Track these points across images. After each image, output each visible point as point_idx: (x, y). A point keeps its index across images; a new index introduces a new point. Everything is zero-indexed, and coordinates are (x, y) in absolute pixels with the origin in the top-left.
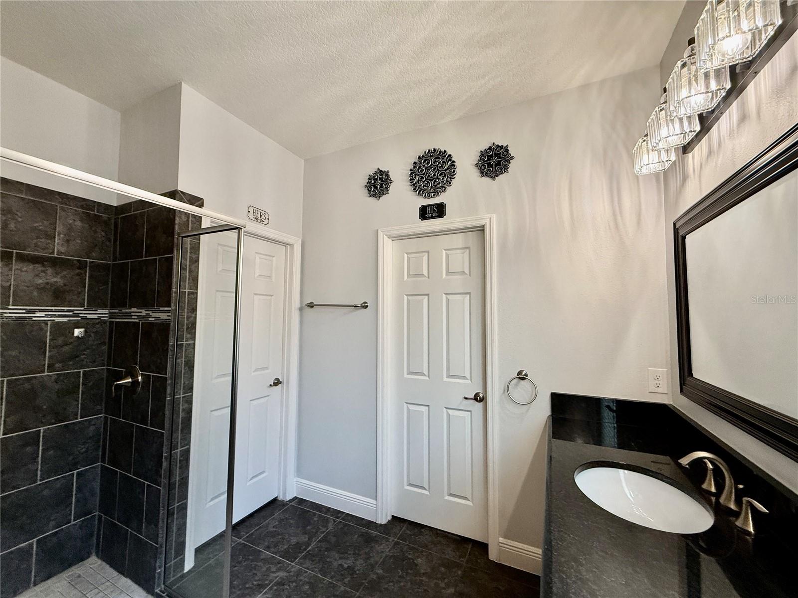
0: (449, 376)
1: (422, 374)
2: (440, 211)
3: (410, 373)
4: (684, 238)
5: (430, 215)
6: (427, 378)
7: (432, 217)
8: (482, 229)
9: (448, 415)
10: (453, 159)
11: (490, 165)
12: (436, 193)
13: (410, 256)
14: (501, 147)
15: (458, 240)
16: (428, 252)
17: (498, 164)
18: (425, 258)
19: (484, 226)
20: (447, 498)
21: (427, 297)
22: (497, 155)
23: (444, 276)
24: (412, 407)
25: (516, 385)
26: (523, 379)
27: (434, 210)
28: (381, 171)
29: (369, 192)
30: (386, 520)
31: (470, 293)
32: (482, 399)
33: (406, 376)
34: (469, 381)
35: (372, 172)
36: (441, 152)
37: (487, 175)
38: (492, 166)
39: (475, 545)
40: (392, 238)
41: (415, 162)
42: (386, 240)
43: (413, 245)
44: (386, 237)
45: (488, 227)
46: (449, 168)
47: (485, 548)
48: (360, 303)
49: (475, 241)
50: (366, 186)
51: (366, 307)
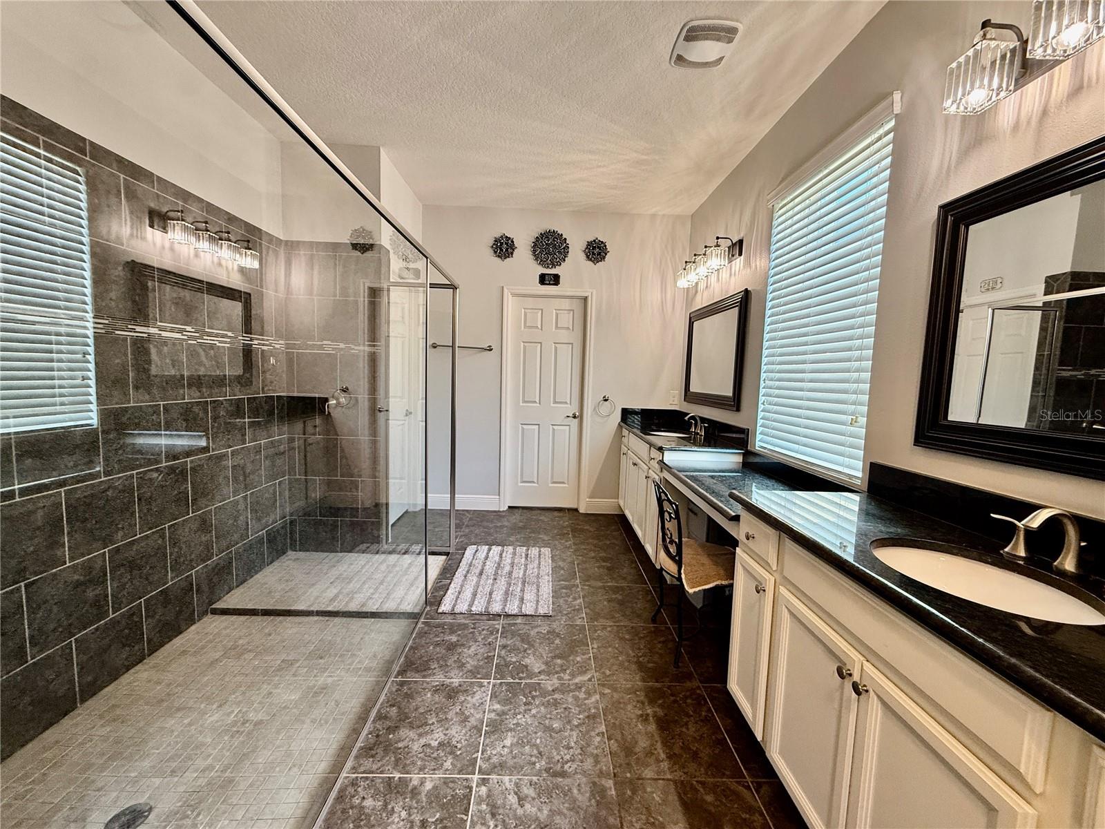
0: (555, 402)
1: (535, 402)
2: (556, 280)
3: (525, 402)
4: (693, 323)
5: (548, 282)
6: (538, 405)
7: (549, 284)
8: (585, 299)
9: (554, 429)
10: (567, 242)
11: (594, 254)
12: (554, 266)
13: (526, 311)
14: (602, 242)
15: (566, 304)
16: (542, 310)
17: (599, 254)
18: (540, 314)
19: (586, 297)
20: (551, 485)
21: (539, 345)
22: (598, 247)
23: (554, 329)
24: (525, 427)
25: (602, 405)
26: (606, 400)
27: (551, 279)
28: (507, 237)
29: (495, 252)
30: (506, 508)
31: (572, 344)
32: (578, 417)
33: (521, 404)
34: (569, 405)
35: (498, 235)
36: (558, 234)
37: (591, 260)
38: (595, 254)
39: (569, 510)
40: (514, 295)
41: (537, 237)
42: (510, 296)
43: (530, 302)
44: (509, 294)
45: (590, 299)
46: (564, 248)
47: (576, 510)
48: (485, 346)
49: (577, 305)
50: (492, 247)
51: (491, 350)
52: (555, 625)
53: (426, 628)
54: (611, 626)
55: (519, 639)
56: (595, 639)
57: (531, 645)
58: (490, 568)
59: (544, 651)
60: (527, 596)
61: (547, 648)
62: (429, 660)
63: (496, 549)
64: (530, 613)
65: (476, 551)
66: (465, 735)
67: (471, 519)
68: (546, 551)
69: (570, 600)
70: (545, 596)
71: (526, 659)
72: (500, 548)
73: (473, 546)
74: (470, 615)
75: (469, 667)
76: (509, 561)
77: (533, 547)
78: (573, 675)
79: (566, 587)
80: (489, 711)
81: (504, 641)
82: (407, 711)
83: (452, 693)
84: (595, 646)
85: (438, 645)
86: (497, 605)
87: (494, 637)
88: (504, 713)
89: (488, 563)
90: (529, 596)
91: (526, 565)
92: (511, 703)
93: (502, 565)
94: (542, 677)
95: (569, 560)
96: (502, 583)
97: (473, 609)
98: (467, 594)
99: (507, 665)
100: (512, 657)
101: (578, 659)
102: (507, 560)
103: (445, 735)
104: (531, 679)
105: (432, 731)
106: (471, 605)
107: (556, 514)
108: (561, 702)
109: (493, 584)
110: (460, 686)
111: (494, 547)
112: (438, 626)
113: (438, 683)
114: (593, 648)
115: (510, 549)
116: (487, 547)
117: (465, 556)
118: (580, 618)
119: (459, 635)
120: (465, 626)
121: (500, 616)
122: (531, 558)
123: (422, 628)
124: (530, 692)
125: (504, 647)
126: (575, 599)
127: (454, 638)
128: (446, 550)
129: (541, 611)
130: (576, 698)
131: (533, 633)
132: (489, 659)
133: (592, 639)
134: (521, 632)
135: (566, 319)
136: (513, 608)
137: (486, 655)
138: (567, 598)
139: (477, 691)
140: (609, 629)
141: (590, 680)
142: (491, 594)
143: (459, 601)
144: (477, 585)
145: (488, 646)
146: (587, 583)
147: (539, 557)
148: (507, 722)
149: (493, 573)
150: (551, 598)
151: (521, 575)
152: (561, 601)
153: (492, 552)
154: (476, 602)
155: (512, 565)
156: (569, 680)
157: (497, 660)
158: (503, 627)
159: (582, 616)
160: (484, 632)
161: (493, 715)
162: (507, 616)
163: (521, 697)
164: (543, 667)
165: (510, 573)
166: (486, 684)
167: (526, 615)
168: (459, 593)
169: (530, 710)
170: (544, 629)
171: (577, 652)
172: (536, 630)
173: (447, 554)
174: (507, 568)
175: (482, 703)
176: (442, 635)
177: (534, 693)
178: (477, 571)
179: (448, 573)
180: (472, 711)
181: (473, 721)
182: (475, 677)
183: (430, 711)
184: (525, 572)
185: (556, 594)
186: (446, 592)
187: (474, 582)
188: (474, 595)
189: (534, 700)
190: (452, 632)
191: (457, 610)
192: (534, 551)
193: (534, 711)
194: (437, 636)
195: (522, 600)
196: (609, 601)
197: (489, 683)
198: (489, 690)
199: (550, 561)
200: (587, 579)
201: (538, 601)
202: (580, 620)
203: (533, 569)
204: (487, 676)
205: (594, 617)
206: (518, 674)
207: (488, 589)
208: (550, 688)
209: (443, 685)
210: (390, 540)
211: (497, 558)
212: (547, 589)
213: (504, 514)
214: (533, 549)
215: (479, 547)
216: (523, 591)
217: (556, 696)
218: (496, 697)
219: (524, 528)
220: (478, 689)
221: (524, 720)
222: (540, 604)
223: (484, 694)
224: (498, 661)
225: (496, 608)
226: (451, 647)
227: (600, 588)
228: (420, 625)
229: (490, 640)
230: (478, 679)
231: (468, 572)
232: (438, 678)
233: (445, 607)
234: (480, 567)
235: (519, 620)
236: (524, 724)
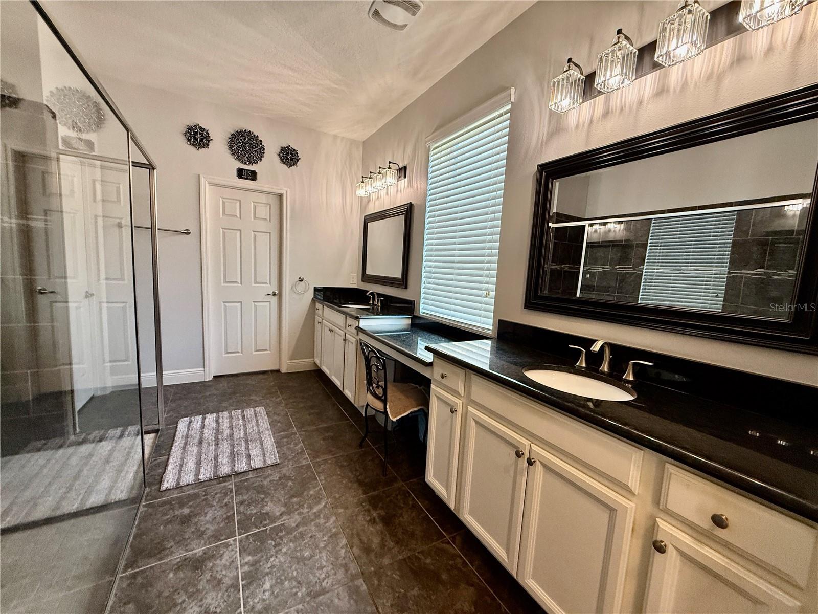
0: (256, 282)
1: (237, 282)
2: (253, 176)
3: (226, 282)
4: (367, 223)
5: (246, 177)
6: (240, 285)
7: (247, 179)
8: (281, 196)
9: (255, 306)
10: (263, 144)
12: (251, 163)
13: (224, 200)
14: (294, 150)
15: (263, 198)
16: (240, 201)
17: (292, 159)
18: (238, 205)
19: (282, 194)
20: (254, 353)
22: (291, 154)
23: (252, 219)
24: (227, 304)
25: (299, 284)
26: (302, 281)
27: (248, 174)
28: (201, 128)
29: (189, 140)
30: (211, 378)
31: (270, 233)
32: (278, 295)
33: (223, 284)
34: (269, 285)
35: (191, 124)
36: (254, 135)
37: (285, 163)
38: (288, 159)
39: (272, 371)
40: (211, 184)
41: (233, 134)
42: (207, 185)
43: (227, 193)
44: (207, 182)
45: (285, 195)
46: (260, 149)
47: (278, 371)
48: (183, 229)
49: (274, 201)
50: (185, 134)
51: (189, 233)
52: (284, 470)
53: (150, 510)
54: (330, 459)
55: (255, 491)
56: (321, 473)
57: (267, 494)
58: (208, 434)
59: (281, 494)
60: (253, 452)
61: (282, 492)
62: (163, 541)
63: (211, 418)
64: (259, 466)
65: (190, 422)
66: (222, 597)
67: (175, 394)
68: (261, 410)
69: (292, 446)
70: (270, 448)
71: (266, 507)
72: (215, 415)
73: (185, 419)
74: (198, 483)
75: (209, 533)
76: (227, 425)
77: (247, 408)
78: (310, 507)
79: (286, 437)
80: (241, 566)
81: (240, 498)
82: (148, 601)
83: (197, 564)
84: (322, 478)
85: (168, 522)
86: (226, 466)
87: (228, 497)
88: (256, 562)
89: (206, 431)
90: (255, 451)
91: (245, 426)
92: (261, 550)
93: (221, 430)
94: (285, 517)
95: (283, 413)
96: (225, 447)
97: (201, 477)
98: (191, 464)
99: (249, 518)
100: (251, 510)
101: (311, 492)
102: (225, 425)
103: (200, 606)
104: (275, 523)
105: (185, 608)
106: (197, 473)
107: (261, 376)
108: (306, 533)
109: (216, 450)
110: (205, 553)
111: (208, 416)
112: (164, 503)
113: (179, 560)
114: (321, 480)
115: (226, 414)
116: (201, 416)
117: (178, 429)
118: (304, 459)
119: (191, 506)
120: (196, 496)
121: (230, 476)
122: (248, 418)
123: (146, 512)
124: (277, 535)
125: (242, 503)
126: (296, 444)
127: (186, 511)
128: (156, 427)
129: (269, 462)
130: (317, 525)
131: (265, 483)
132: (230, 519)
133: (319, 473)
134: (254, 485)
135: (263, 212)
136: (242, 466)
137: (225, 516)
138: (289, 446)
139: (224, 552)
140: (329, 461)
141: (325, 506)
142: (216, 458)
143: (183, 474)
144: (200, 454)
145: (225, 507)
146: (303, 429)
147: (256, 416)
148: (262, 568)
149: (214, 439)
150: (275, 449)
151: (242, 435)
152: (285, 449)
153: (207, 420)
154: (202, 470)
155: (231, 427)
156: (308, 512)
157: (237, 516)
158: (235, 486)
159: (305, 457)
160: (218, 495)
161: (246, 568)
162: (238, 474)
163: (269, 542)
164: (283, 509)
165: (231, 435)
166: (232, 542)
167: (256, 469)
168: (181, 466)
169: (281, 550)
170: (276, 477)
171: (308, 487)
172: (269, 480)
173: (157, 431)
174: (227, 432)
175: (233, 561)
176: (171, 511)
177: (280, 534)
178: (196, 441)
179: (163, 448)
180: (224, 572)
181: (227, 581)
182: (219, 540)
183: (176, 591)
184: (245, 431)
185: (279, 444)
186: (165, 469)
187: (195, 451)
188: (199, 464)
189: (282, 540)
190: (182, 504)
191: (183, 482)
192: (249, 412)
193: (284, 550)
194: (166, 514)
195: (249, 457)
196: (324, 439)
197: (235, 540)
198: (236, 547)
199: (266, 418)
200: (301, 426)
201: (264, 455)
202: (305, 461)
203: (253, 427)
204: (232, 535)
205: (315, 454)
206: (261, 523)
207: (211, 455)
208: (294, 525)
209: (185, 560)
210: (78, 430)
211: (214, 425)
212: (269, 442)
213: (210, 383)
214: (248, 410)
215: (192, 419)
216: (247, 448)
217: (301, 529)
218: (245, 550)
219: (234, 393)
220: (225, 550)
221: (277, 560)
222: (267, 456)
223: (233, 553)
224: (239, 518)
225: (225, 470)
226: (185, 521)
227: (313, 431)
228: (142, 509)
229: (226, 501)
230: (223, 540)
231: (186, 444)
232: (178, 555)
233: (169, 482)
234: (198, 437)
235: (250, 475)
236: (278, 564)
